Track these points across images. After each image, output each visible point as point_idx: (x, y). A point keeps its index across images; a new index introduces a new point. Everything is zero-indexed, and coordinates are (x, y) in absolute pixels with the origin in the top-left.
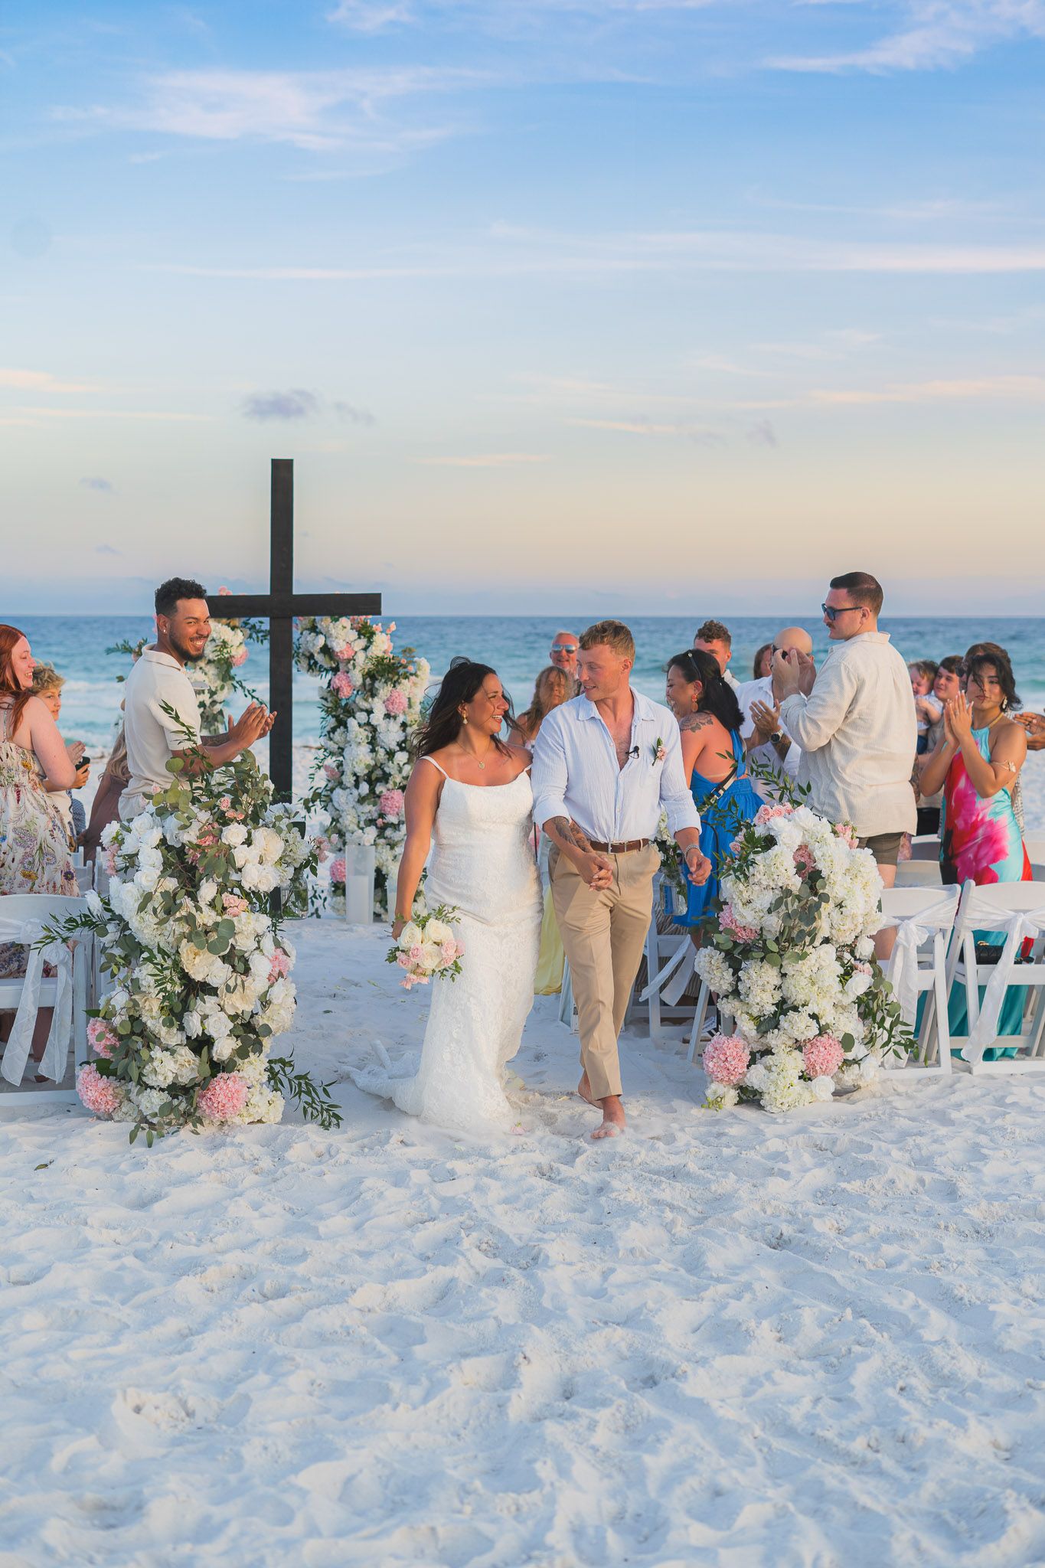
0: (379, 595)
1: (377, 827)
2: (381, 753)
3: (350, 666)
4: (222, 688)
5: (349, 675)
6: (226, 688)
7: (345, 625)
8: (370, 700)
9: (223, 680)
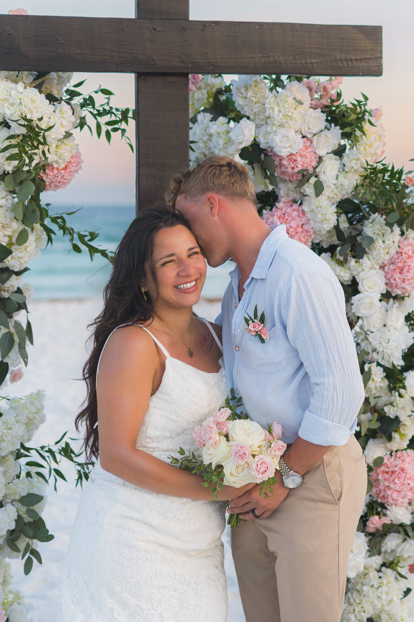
0: (380, 28)
1: (368, 534)
2: (378, 374)
3: (309, 189)
4: (22, 238)
5: (305, 207)
6: (32, 237)
7: (299, 97)
8: (352, 262)
9: (23, 222)
